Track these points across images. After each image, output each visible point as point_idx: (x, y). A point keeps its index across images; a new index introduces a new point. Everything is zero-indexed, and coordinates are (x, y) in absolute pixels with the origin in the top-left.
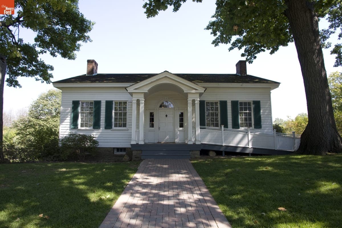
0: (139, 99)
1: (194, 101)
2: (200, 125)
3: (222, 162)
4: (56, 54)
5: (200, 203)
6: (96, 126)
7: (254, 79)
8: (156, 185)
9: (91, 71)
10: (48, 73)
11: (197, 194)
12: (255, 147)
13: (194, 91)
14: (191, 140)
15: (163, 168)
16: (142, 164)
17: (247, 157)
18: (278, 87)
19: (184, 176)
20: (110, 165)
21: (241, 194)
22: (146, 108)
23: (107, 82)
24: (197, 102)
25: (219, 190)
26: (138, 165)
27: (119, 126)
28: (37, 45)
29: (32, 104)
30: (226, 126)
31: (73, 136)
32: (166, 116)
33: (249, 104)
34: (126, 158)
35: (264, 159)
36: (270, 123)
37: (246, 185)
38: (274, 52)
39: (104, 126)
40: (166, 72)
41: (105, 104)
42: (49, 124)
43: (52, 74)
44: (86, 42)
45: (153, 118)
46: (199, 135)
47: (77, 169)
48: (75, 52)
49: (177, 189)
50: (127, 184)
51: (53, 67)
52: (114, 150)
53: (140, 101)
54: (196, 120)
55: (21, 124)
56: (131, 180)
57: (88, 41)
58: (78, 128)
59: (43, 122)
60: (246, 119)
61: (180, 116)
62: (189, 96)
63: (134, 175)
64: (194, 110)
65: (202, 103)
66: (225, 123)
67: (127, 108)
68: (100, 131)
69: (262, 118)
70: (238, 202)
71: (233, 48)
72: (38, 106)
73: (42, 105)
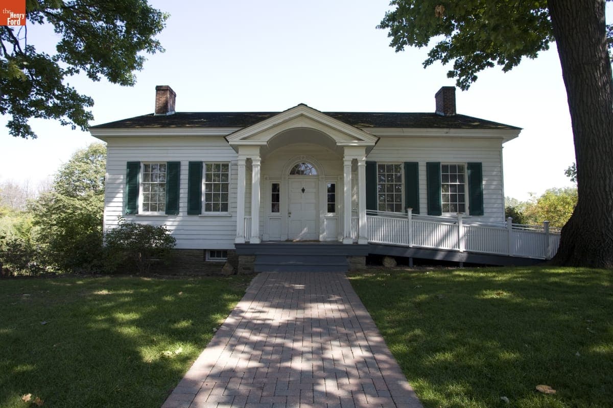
0: (250, 159)
1: (355, 162)
2: (367, 209)
3: (408, 278)
4: (99, 75)
5: (366, 369)
6: (172, 208)
7: (470, 121)
8: (279, 326)
9: (164, 108)
10: (83, 111)
11: (360, 346)
12: (471, 250)
13: (355, 143)
14: (349, 237)
15: (294, 289)
16: (255, 282)
17: (456, 270)
18: (518, 136)
19: (334, 306)
20: (194, 283)
21: (451, 350)
22: (265, 176)
23: (192, 127)
24: (362, 165)
25: (405, 340)
26: (247, 284)
27: (215, 210)
28: (60, 59)
29: (60, 169)
30: (416, 210)
31: (126, 227)
32: (303, 190)
33: (461, 168)
34: (228, 269)
35: (490, 275)
36: (500, 205)
37: (461, 330)
38: (512, 68)
39: (186, 209)
40: (302, 107)
41: (187, 168)
42: (90, 206)
43: (91, 112)
44: (154, 52)
45: (279, 194)
46: (363, 227)
47: (128, 292)
48: (134, 72)
49: (320, 335)
50: (222, 324)
51: (92, 100)
52: (205, 254)
53: (252, 163)
54: (358, 198)
55: (42, 205)
56: (230, 316)
57: (157, 51)
58: (137, 213)
59: (81, 202)
60: (453, 198)
61: (329, 191)
62: (346, 151)
63: (237, 304)
64: (355, 181)
65: (370, 166)
66: (413, 204)
67: (229, 175)
68: (178, 219)
69: (484, 197)
70: (446, 368)
71: (431, 62)
72: (72, 174)
73: (79, 171)
